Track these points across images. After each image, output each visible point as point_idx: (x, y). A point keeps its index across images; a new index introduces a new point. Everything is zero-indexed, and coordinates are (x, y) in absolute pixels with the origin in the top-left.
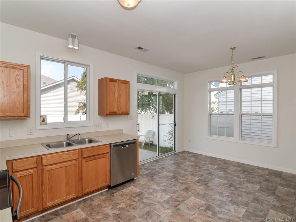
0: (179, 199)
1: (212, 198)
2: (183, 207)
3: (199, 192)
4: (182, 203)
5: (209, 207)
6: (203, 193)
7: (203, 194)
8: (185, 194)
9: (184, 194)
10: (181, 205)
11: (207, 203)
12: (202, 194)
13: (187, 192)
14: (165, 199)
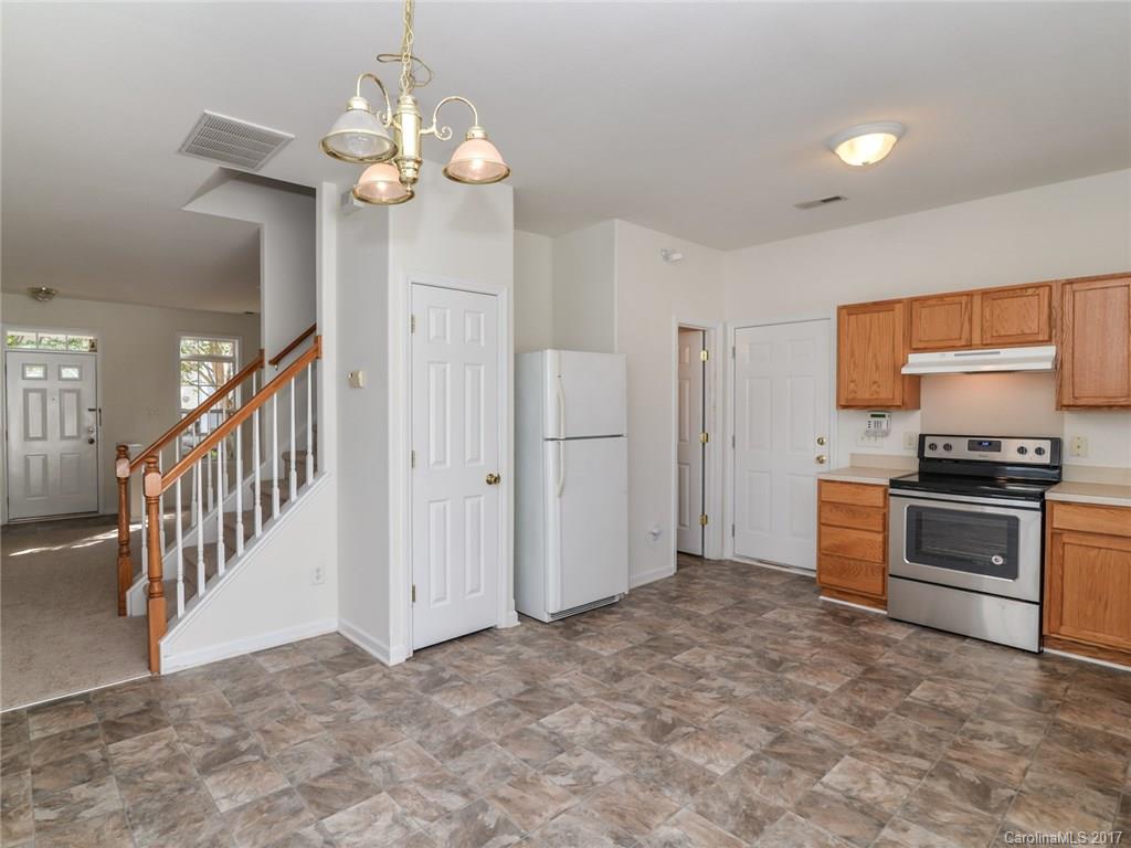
0: (777, 765)
1: (633, 766)
2: (754, 735)
3: (688, 798)
4: (763, 748)
5: (659, 733)
6: (668, 793)
7: (668, 785)
8: (756, 791)
9: (761, 791)
10: (764, 743)
11: (662, 747)
12: (675, 784)
13: (749, 800)
14: (839, 765)
